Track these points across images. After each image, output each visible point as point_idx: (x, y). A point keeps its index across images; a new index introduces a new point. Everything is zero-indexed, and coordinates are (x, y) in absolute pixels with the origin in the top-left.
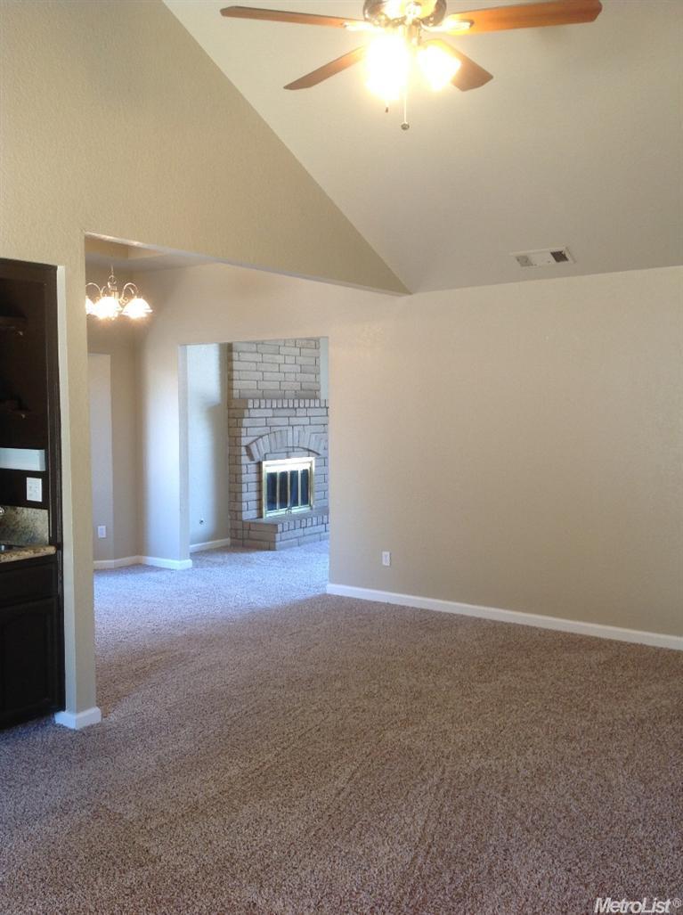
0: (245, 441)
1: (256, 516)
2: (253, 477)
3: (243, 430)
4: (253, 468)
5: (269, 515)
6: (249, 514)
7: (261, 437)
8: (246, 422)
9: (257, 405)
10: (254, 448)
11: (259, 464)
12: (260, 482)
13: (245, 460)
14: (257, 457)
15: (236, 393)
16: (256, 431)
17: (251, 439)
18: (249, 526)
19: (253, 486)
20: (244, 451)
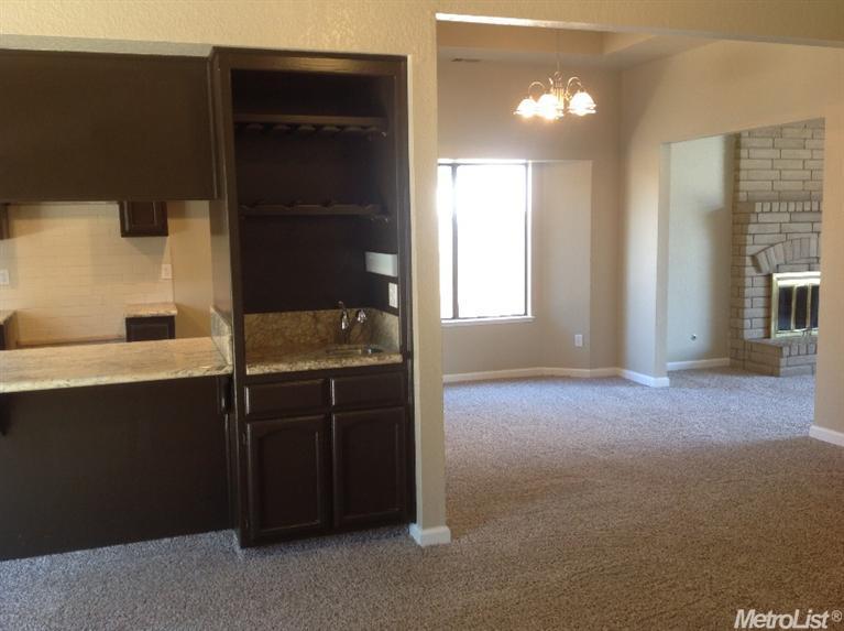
0: (751, 250)
1: (762, 335)
2: (761, 291)
3: (749, 238)
4: (760, 281)
5: (778, 336)
6: (753, 332)
7: (772, 245)
8: (752, 228)
9: (767, 208)
10: (762, 258)
11: (769, 277)
12: (768, 297)
13: (750, 271)
14: (766, 268)
15: (742, 196)
16: (766, 239)
17: (760, 248)
18: (751, 346)
19: (761, 302)
20: (748, 261)
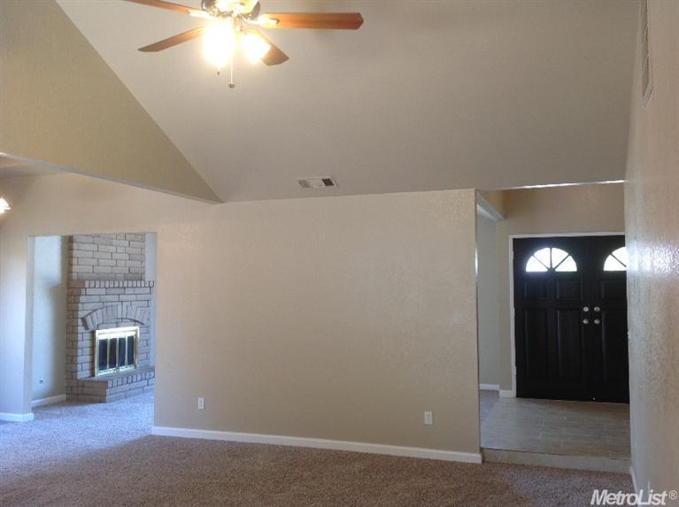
0: (81, 314)
1: (89, 375)
2: (87, 343)
3: (80, 305)
4: (87, 336)
5: (100, 374)
6: (83, 374)
7: (95, 311)
8: (82, 299)
9: (92, 285)
10: (89, 320)
11: (93, 333)
12: (93, 347)
13: (81, 329)
14: (91, 327)
15: (74, 276)
16: (90, 306)
17: (87, 312)
18: (82, 384)
19: (87, 351)
20: (80, 322)
